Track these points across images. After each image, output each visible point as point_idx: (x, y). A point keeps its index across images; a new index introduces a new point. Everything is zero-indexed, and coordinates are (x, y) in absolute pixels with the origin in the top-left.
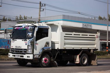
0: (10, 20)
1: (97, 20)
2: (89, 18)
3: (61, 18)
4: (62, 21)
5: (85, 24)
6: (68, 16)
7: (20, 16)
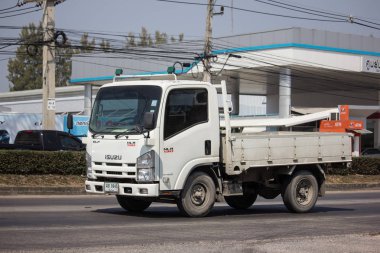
0: (105, 49)
5: (373, 60)
6: (313, 31)
7: (144, 30)
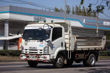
1: (52, 12)
2: (42, 10)
3: (8, 9)
4: (9, 13)
5: (37, 17)
6: (16, 7)
